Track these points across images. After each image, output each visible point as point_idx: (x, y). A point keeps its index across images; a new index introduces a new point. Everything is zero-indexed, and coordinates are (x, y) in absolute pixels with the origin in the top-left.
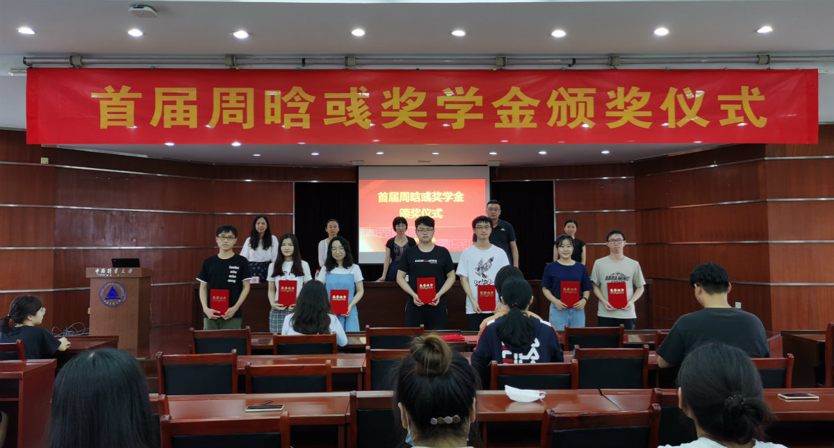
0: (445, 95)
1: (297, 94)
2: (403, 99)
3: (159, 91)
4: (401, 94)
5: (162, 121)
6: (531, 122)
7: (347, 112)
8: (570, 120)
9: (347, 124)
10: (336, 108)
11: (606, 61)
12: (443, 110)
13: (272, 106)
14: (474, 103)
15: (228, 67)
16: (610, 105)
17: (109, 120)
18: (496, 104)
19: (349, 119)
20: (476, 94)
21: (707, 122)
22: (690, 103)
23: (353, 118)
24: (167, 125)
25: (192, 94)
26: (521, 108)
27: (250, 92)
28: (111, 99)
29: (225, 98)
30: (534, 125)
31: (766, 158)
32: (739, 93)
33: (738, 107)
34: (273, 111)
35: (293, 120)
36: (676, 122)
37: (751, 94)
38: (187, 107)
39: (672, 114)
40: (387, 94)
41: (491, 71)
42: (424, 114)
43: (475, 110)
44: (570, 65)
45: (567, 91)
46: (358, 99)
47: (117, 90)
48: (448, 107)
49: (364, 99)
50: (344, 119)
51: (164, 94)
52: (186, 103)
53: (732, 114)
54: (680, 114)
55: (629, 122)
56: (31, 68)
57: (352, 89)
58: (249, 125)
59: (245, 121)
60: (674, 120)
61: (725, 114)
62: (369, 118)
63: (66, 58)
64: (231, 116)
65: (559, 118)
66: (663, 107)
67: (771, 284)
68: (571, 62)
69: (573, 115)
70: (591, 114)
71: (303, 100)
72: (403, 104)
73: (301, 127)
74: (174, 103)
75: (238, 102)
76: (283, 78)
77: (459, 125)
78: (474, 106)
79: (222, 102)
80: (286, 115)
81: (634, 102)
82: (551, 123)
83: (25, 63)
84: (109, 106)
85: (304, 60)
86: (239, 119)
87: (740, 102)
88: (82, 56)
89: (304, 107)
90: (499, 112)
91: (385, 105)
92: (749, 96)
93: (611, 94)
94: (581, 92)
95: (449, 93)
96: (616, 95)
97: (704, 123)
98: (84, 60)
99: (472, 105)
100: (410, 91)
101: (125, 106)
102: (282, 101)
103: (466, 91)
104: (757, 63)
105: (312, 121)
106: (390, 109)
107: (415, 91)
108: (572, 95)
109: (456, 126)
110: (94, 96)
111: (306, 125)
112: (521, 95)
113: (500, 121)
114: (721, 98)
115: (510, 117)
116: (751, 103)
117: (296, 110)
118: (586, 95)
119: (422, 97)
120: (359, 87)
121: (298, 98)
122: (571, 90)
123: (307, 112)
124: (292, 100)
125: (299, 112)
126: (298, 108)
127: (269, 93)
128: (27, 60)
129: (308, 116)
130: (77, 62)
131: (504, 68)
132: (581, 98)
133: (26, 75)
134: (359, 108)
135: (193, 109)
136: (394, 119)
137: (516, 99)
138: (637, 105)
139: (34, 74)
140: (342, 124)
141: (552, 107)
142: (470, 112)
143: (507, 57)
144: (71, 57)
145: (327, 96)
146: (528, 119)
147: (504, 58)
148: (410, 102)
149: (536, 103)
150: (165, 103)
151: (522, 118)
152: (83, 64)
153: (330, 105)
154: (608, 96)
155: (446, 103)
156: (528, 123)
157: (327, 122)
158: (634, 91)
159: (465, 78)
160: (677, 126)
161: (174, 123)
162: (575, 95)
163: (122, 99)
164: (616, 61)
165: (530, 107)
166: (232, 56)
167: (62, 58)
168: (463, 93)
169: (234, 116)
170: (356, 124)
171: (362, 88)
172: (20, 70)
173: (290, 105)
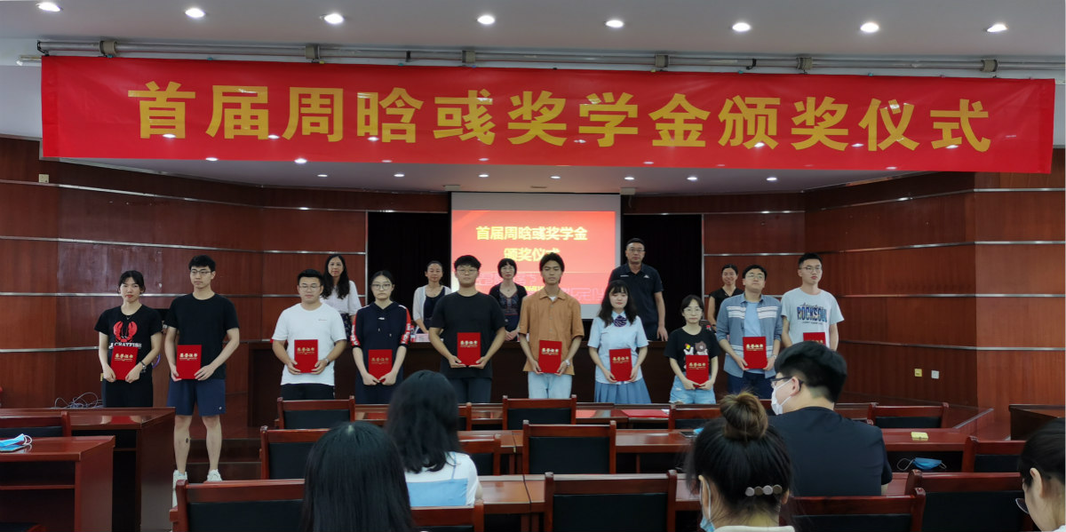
0: (590, 103)
1: (400, 98)
2: (536, 107)
3: (218, 90)
4: (534, 100)
5: (222, 128)
6: (699, 139)
7: (463, 122)
8: (747, 138)
9: (464, 137)
10: (449, 117)
11: (795, 63)
12: (586, 122)
13: (367, 112)
14: (626, 113)
15: (310, 61)
16: (797, 120)
17: (152, 127)
18: (654, 116)
19: (466, 131)
20: (630, 102)
21: (917, 144)
22: (896, 119)
23: (472, 130)
24: (229, 134)
25: (263, 94)
26: (687, 121)
27: (338, 94)
28: (154, 99)
29: (305, 101)
30: (702, 144)
31: (975, 190)
32: (957, 108)
33: (955, 126)
34: (367, 119)
35: (394, 132)
36: (878, 143)
37: (971, 109)
38: (255, 112)
39: (873, 133)
40: (515, 100)
41: (649, 72)
42: (562, 127)
43: (627, 122)
44: (748, 68)
45: (744, 101)
46: (479, 106)
47: (163, 87)
48: (594, 118)
49: (486, 106)
50: (459, 131)
51: (225, 94)
52: (254, 106)
53: (947, 134)
54: (883, 134)
55: (819, 143)
56: (47, 55)
57: (470, 92)
58: (336, 137)
59: (331, 131)
60: (875, 141)
61: (938, 134)
62: (491, 130)
63: (95, 44)
64: (313, 124)
65: (733, 136)
66: (863, 124)
67: (978, 348)
68: (751, 63)
69: (751, 131)
70: (773, 130)
71: (407, 106)
72: (536, 114)
73: (404, 141)
74: (238, 106)
75: (322, 106)
76: (380, 77)
77: (607, 142)
78: (627, 118)
79: (301, 105)
80: (384, 125)
81: (827, 116)
82: (723, 142)
83: (39, 48)
84: (151, 109)
85: (409, 53)
86: (323, 129)
87: (957, 120)
88: (116, 42)
89: (408, 115)
90: (659, 126)
91: (513, 115)
92: (969, 112)
93: (799, 106)
94: (761, 102)
95: (594, 100)
96: (805, 108)
97: (911, 145)
98: (120, 47)
99: (624, 116)
100: (545, 96)
101: (174, 109)
102: (380, 106)
103: (617, 98)
104: (981, 69)
105: (418, 132)
106: (520, 119)
107: (551, 97)
108: (750, 106)
109: (603, 143)
110: (132, 94)
111: (410, 138)
112: (686, 105)
113: (659, 137)
114: (934, 114)
115: (672, 133)
116: (972, 121)
117: (397, 119)
118: (768, 107)
119: (560, 104)
120: (479, 90)
121: (400, 103)
122: (750, 100)
123: (412, 122)
124: (393, 105)
125: (402, 121)
126: (401, 116)
127: (361, 96)
128: (41, 46)
129: (413, 127)
130: (109, 48)
131: (665, 69)
132: (761, 110)
133: (40, 65)
134: (480, 117)
135: (263, 115)
136: (524, 132)
137: (679, 109)
138: (831, 120)
139: (51, 63)
140: (457, 137)
141: (725, 121)
142: (622, 125)
143: (670, 55)
144: (102, 42)
145: (438, 100)
146: (694, 136)
147: (666, 57)
148: (545, 110)
149: (704, 115)
150: (226, 106)
151: (687, 134)
152: (117, 51)
153: (442, 113)
154: (795, 109)
155: (591, 113)
156: (694, 141)
157: (438, 134)
158: (828, 103)
159: (614, 81)
160: (878, 148)
161: (239, 132)
162: (754, 106)
163: (169, 100)
164: (807, 64)
165: (697, 121)
166: (315, 46)
167: (89, 44)
168: (613, 100)
169: (317, 124)
170: (476, 138)
171: (484, 92)
172: (32, 58)
173: (390, 111)
